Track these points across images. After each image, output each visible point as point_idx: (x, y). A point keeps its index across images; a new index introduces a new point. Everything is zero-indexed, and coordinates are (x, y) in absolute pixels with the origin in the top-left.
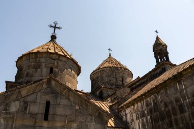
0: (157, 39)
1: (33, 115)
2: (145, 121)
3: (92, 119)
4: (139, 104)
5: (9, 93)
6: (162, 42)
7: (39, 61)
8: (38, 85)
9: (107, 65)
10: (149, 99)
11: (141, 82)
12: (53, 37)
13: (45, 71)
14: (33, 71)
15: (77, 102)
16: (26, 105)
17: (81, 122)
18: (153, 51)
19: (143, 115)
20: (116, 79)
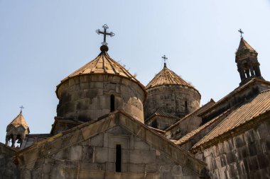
0: (242, 42)
1: (101, 165)
2: (235, 167)
3: (178, 169)
4: (225, 143)
5: (68, 135)
6: (249, 48)
7: (95, 87)
8: (104, 122)
9: (161, 81)
10: (241, 136)
11: (218, 108)
12: (104, 49)
13: (105, 101)
14: (87, 101)
15: (157, 145)
16: (90, 150)
17: (165, 174)
18: (236, 61)
19: (232, 159)
20: (177, 102)
